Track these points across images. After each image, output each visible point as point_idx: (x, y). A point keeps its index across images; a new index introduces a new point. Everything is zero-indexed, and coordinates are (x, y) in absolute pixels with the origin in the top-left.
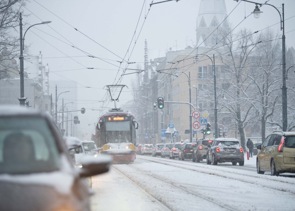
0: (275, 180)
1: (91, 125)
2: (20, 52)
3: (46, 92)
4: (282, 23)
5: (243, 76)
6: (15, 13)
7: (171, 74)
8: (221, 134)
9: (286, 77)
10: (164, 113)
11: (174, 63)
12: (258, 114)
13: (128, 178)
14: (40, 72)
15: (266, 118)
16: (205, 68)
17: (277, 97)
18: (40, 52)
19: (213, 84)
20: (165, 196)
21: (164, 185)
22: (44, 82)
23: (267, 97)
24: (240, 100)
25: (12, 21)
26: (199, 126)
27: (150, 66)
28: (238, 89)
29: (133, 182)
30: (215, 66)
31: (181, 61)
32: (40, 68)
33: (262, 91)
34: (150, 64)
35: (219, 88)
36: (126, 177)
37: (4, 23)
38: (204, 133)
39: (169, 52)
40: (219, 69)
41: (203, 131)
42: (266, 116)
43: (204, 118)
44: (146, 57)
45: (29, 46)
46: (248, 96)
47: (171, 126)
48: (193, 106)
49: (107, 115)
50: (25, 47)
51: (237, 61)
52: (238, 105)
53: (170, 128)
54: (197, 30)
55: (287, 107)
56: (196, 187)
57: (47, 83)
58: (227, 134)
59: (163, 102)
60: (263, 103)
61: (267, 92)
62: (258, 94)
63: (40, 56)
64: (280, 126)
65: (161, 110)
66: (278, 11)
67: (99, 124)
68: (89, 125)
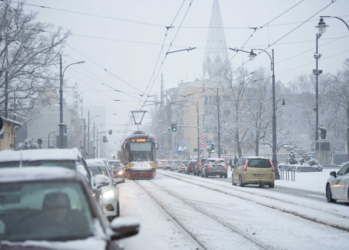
0: (267, 197)
1: (116, 143)
2: (59, 85)
3: (80, 116)
4: (272, 64)
5: (241, 105)
6: (56, 53)
7: (183, 105)
8: (223, 152)
9: (275, 108)
10: (176, 134)
11: (185, 97)
12: (253, 136)
13: (147, 193)
14: (75, 100)
15: (259, 140)
16: (210, 97)
17: (268, 122)
18: (76, 83)
19: (216, 111)
20: (178, 213)
21: (177, 202)
22: (79, 108)
23: (260, 122)
24: (238, 125)
25: (54, 60)
26: (205, 146)
27: (166, 95)
28: (237, 116)
29: (152, 198)
30: (219, 96)
31: (191, 94)
32: (76, 97)
33: (256, 117)
34: (165, 93)
35: (222, 114)
36: (146, 192)
37: (48, 62)
38: (209, 152)
39: (181, 84)
40: (222, 99)
41: (208, 150)
42: (259, 138)
43: (209, 139)
44: (162, 87)
45: (67, 80)
46: (245, 121)
47: (182, 145)
48: (200, 130)
49: (132, 137)
50: (64, 81)
51: (236, 93)
52: (236, 128)
53: (181, 146)
54: (204, 66)
55: (276, 130)
56: (203, 204)
57: (81, 108)
58: (228, 152)
59: (176, 126)
60: (257, 128)
61: (260, 118)
62: (253, 120)
63: (76, 87)
64: (270, 145)
65: (174, 132)
66: (269, 55)
67: (124, 145)
68: (115, 143)
